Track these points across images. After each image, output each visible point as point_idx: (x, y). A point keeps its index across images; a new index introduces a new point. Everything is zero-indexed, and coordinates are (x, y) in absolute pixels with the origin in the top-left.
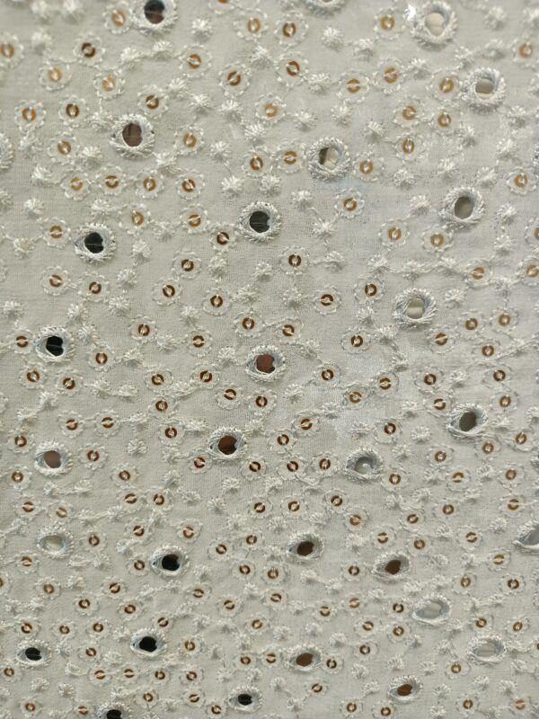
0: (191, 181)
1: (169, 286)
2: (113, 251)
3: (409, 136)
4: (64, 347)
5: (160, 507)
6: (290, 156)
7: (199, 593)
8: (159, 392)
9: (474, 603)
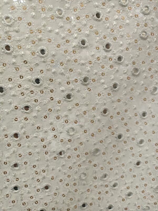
0: (52, 90)
1: (45, 116)
2: (31, 110)
3: (103, 72)
4: (18, 136)
5: (44, 173)
6: (76, 81)
7: (55, 194)
8: (44, 143)
9: (126, 182)
